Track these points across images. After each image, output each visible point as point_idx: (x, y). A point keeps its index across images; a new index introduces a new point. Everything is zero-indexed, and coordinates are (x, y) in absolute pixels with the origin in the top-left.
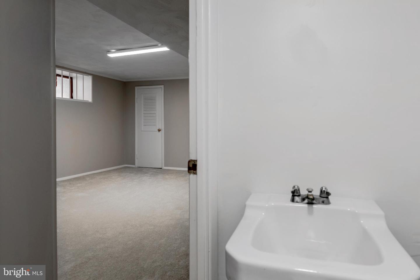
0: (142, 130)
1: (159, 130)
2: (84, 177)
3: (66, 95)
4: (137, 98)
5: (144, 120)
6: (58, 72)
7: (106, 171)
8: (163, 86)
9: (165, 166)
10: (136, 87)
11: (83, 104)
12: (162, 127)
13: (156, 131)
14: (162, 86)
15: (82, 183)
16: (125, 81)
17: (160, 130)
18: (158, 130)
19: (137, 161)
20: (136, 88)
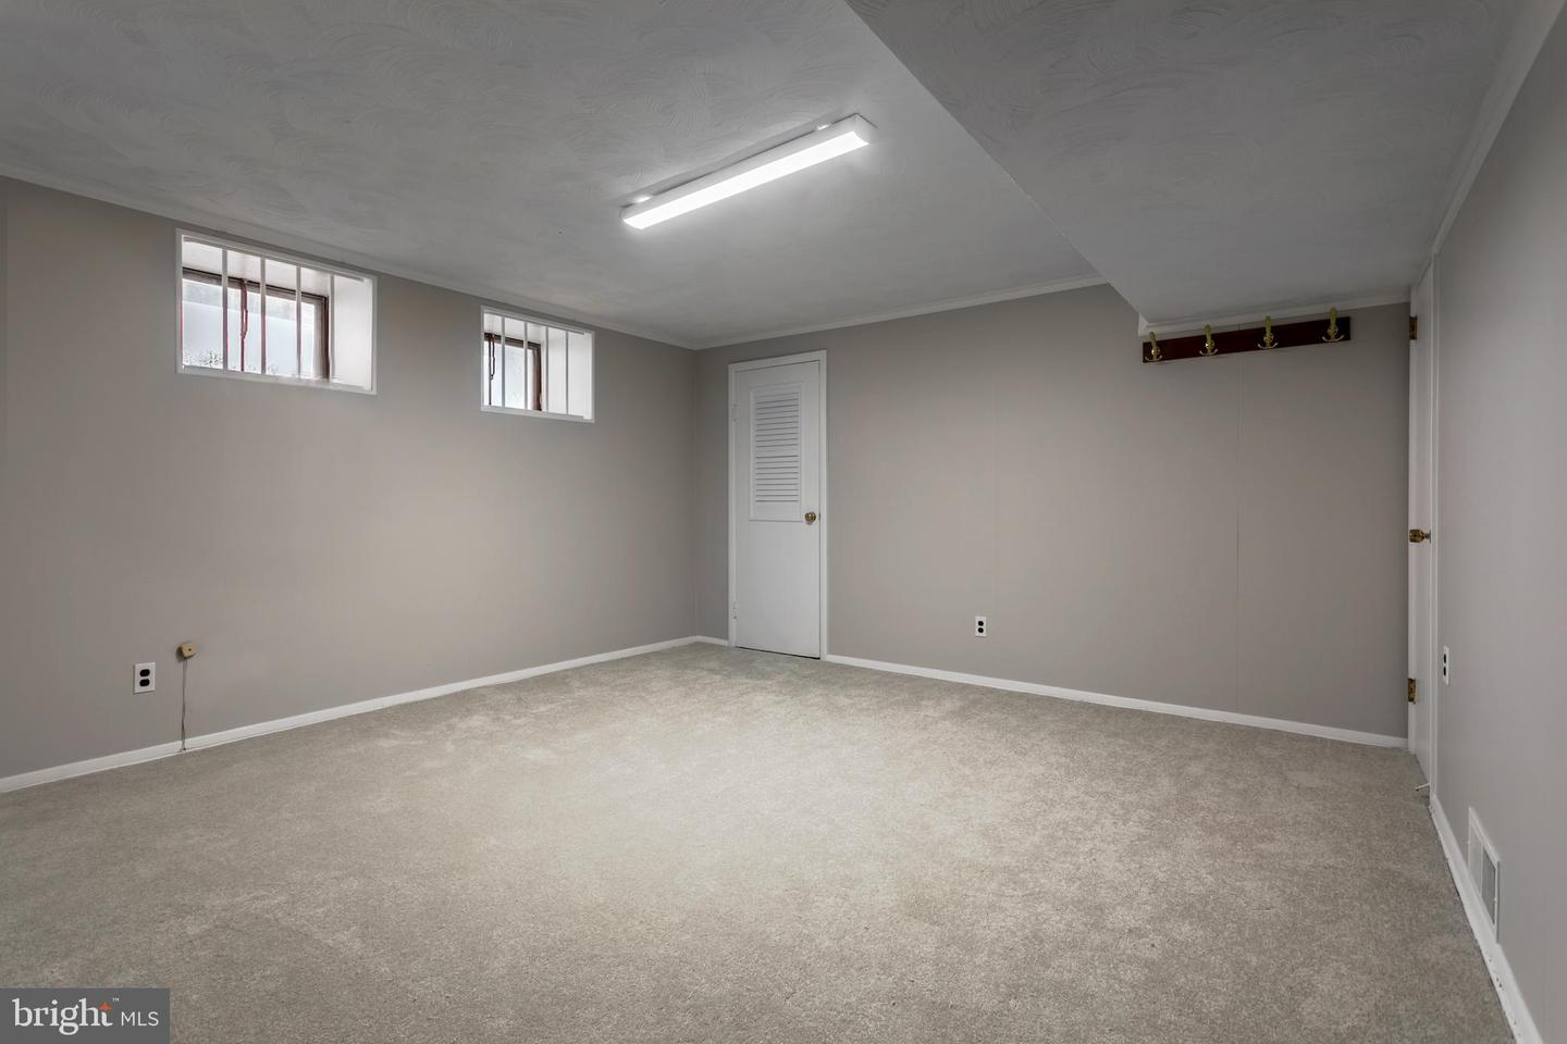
0: (752, 516)
1: (811, 518)
2: (567, 677)
3: (518, 400)
4: (735, 405)
5: (757, 482)
6: (491, 322)
7: (635, 657)
8: (824, 352)
9: (831, 652)
10: (730, 366)
11: (567, 426)
12: (820, 505)
13: (801, 522)
14: (822, 355)
15: (552, 703)
16: (696, 347)
17: (814, 518)
18: (807, 516)
19: (733, 624)
20: (733, 369)
